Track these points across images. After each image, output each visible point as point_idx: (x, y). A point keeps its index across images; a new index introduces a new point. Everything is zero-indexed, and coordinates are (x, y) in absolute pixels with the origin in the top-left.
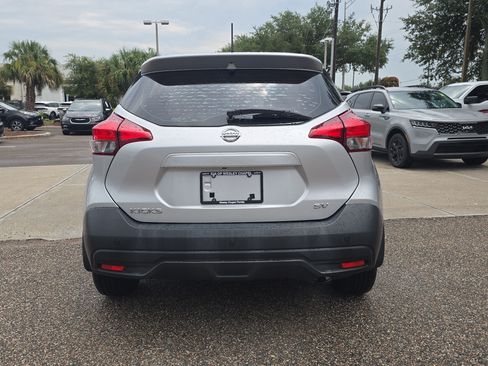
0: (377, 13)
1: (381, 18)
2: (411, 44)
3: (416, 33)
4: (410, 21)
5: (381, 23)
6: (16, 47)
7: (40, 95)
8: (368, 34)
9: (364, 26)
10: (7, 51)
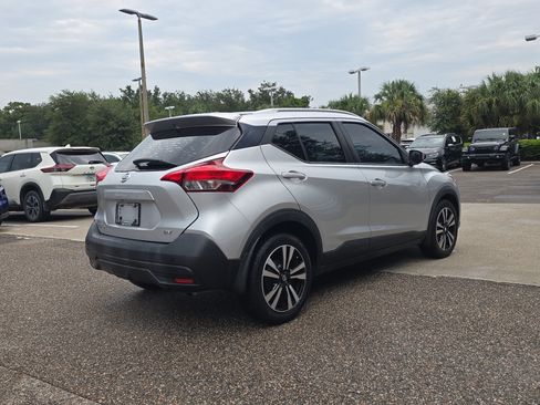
6: (386, 87)
7: (405, 132)
10: (377, 93)
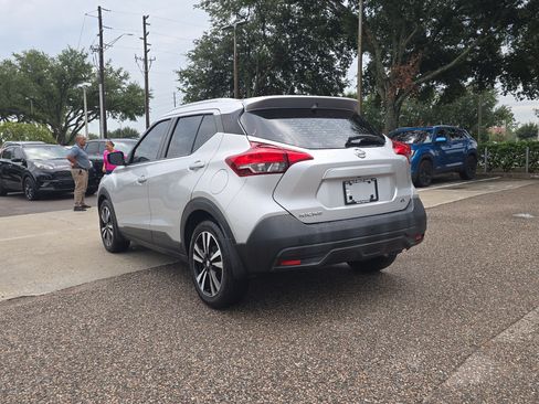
0: (142, 63)
1: (146, 68)
2: (185, 95)
3: (190, 85)
4: (183, 74)
5: (146, 73)
8: (128, 82)
9: (122, 74)
